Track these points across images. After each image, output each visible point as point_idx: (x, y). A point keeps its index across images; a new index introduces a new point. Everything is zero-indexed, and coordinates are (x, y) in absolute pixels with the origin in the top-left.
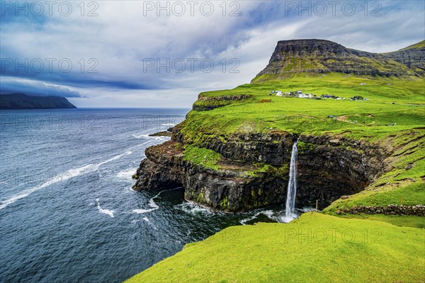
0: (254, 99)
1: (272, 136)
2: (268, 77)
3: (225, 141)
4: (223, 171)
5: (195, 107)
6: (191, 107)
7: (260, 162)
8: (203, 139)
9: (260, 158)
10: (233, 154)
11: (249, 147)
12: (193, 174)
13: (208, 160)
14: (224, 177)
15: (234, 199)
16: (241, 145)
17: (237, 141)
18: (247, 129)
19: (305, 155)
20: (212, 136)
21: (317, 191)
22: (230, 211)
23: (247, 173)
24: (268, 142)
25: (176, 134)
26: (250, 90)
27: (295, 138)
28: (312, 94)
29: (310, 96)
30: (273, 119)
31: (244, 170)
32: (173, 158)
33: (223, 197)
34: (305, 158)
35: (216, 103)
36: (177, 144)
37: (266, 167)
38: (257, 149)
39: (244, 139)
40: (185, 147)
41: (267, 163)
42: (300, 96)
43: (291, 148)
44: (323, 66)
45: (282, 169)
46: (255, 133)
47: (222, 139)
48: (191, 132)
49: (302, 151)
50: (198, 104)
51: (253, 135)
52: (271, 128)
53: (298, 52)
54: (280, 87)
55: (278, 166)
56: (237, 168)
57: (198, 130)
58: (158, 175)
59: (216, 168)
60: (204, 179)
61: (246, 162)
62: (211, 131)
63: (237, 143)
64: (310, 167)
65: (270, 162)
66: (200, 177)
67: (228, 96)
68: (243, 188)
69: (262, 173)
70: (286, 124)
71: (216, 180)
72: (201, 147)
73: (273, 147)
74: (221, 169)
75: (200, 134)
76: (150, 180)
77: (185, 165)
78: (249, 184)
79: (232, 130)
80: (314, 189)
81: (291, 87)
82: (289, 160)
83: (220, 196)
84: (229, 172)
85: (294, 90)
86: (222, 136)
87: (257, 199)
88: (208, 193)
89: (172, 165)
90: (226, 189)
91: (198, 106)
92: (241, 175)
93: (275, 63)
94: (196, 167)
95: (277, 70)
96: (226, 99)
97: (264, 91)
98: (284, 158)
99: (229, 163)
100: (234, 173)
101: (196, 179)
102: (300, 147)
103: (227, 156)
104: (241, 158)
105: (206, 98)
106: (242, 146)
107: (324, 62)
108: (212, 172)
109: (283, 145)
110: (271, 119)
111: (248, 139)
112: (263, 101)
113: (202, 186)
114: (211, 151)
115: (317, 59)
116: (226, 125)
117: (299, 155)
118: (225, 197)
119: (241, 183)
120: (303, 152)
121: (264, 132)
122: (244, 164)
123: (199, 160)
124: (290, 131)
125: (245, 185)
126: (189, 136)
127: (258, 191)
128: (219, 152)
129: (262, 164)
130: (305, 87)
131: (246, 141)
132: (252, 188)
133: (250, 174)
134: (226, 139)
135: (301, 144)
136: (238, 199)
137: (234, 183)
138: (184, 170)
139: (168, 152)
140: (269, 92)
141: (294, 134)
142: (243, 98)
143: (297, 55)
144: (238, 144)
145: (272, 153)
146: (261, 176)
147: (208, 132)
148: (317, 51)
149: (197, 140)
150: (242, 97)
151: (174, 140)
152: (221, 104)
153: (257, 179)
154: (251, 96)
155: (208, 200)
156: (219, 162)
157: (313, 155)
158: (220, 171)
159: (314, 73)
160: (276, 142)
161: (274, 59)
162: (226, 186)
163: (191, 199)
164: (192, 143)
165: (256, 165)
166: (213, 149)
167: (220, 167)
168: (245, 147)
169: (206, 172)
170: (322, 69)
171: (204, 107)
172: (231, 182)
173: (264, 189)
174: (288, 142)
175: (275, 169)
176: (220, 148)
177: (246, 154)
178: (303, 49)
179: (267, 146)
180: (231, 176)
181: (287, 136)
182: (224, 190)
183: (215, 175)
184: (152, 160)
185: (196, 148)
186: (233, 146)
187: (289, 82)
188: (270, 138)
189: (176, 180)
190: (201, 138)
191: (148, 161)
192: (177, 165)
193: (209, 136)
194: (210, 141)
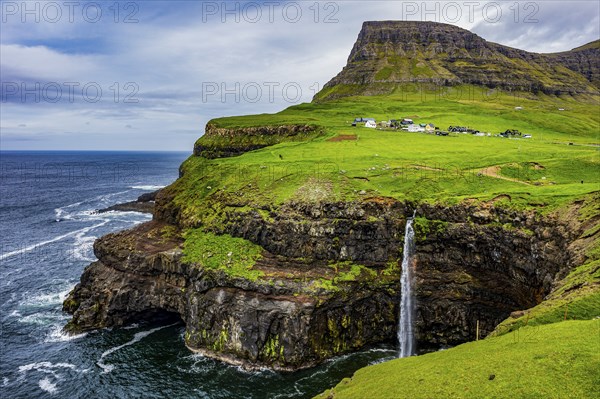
0: (322, 134)
1: (365, 207)
2: (347, 89)
3: (272, 220)
4: (270, 282)
5: (199, 149)
7: (342, 260)
8: (224, 217)
9: (343, 253)
10: (289, 245)
11: (322, 229)
12: (204, 292)
13: (242, 263)
14: (271, 294)
15: (293, 338)
16: (305, 226)
17: (296, 219)
18: (315, 194)
19: (431, 242)
20: (243, 210)
21: (453, 313)
22: (287, 364)
23: (317, 284)
24: (359, 218)
25: (166, 211)
26: (312, 116)
27: (408, 209)
28: (431, 126)
29: (429, 129)
30: (366, 174)
31: (312, 279)
32: (159, 259)
33: (270, 335)
34: (428, 248)
35: (245, 142)
36: (167, 229)
37: (356, 269)
38: (337, 234)
39: (309, 214)
40: (184, 235)
41: (357, 261)
42: (411, 128)
43: (401, 230)
44: (448, 72)
45: (386, 272)
46: (331, 202)
47: (264, 215)
48: (198, 202)
49: (423, 235)
50: (208, 142)
51: (327, 205)
52: (363, 192)
53: (401, 44)
54: (372, 110)
55: (379, 267)
56: (298, 274)
57: (213, 197)
58: (126, 298)
59: (253, 276)
60: (228, 301)
61: (318, 261)
62: (243, 199)
63: (296, 223)
64: (439, 266)
65: (363, 259)
66: (220, 296)
67: (270, 128)
68: (312, 315)
69: (349, 282)
70: (392, 183)
71: (255, 302)
72: (219, 234)
73: (369, 229)
74: (264, 278)
75: (217, 206)
76: (107, 309)
77: (188, 274)
78: (322, 306)
79: (285, 195)
80: (447, 310)
81: (391, 110)
82: (400, 255)
83: (263, 336)
84: (281, 283)
85: (398, 116)
86: (265, 208)
87: (339, 336)
88: (237, 331)
89: (156, 272)
90: (277, 320)
91: (205, 148)
92: (307, 289)
93: (358, 64)
94: (211, 275)
95: (363, 77)
96: (265, 132)
97: (340, 117)
98: (389, 250)
99: (280, 266)
100: (291, 285)
101: (212, 302)
102: (419, 228)
103: (273, 251)
104: (306, 254)
105: (223, 130)
106: (307, 228)
107: (449, 65)
108: (245, 286)
109: (388, 224)
110: (362, 174)
111: (318, 213)
112: (341, 138)
113: (226, 315)
114: (242, 241)
115: (436, 58)
116: (273, 187)
117: (418, 243)
118: (274, 335)
119: (307, 304)
120: (425, 238)
121: (349, 199)
122: (312, 265)
123: (215, 261)
124: (400, 197)
125: (315, 309)
126: (192, 211)
127: (341, 321)
128: (258, 242)
129: (346, 263)
130: (419, 111)
131: (315, 218)
132: (330, 313)
133: (324, 286)
134: (273, 215)
135: (422, 221)
136: (300, 340)
137: (293, 306)
138: (183, 283)
139: (148, 246)
140: (349, 120)
141: (407, 203)
142: (298, 132)
143: (401, 51)
144: (299, 224)
145: (365, 241)
146: (347, 289)
147: (236, 202)
148: (436, 45)
149: (209, 220)
150: (297, 130)
151: (159, 220)
152: (255, 143)
153: (337, 295)
154: (316, 127)
155: (239, 345)
156: (260, 264)
157: (446, 242)
158: (263, 282)
160: (373, 219)
161: (357, 56)
162: (276, 315)
163: (202, 345)
164: (200, 225)
165: (335, 266)
166: (246, 236)
167: (262, 274)
168: (313, 230)
169: (230, 285)
170: (448, 77)
171: (219, 148)
172: (286, 304)
173: (354, 314)
174: (396, 219)
175: (373, 273)
176: (260, 235)
177: (314, 244)
178: (410, 38)
179: (355, 228)
180: (286, 293)
181: (393, 207)
182: (272, 321)
183: (252, 291)
184: (109, 265)
185: (209, 235)
186: (288, 229)
187: (388, 101)
188: (362, 212)
189: (166, 306)
190: (220, 214)
191: (101, 267)
192: (170, 274)
193: (238, 210)
194: (239, 221)
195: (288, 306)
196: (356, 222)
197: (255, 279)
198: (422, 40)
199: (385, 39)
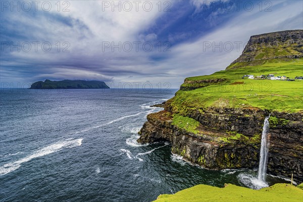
0: (228, 82)
1: (244, 111)
2: (241, 64)
3: (204, 113)
4: (201, 135)
5: (182, 88)
6: (179, 88)
7: (232, 131)
8: (186, 111)
9: (233, 128)
10: (210, 122)
11: (223, 118)
12: (178, 135)
13: (191, 127)
14: (201, 140)
15: (210, 158)
16: (216, 116)
17: (213, 113)
18: (221, 104)
19: (278, 128)
20: (193, 109)
21: (291, 163)
22: (206, 167)
23: (220, 139)
24: (241, 115)
25: (168, 107)
26: (224, 75)
27: (266, 113)
28: (284, 77)
29: (283, 78)
30: (245, 97)
31: (218, 136)
32: (165, 123)
33: (200, 155)
34: (277, 131)
35: (197, 85)
36: (168, 113)
37: (239, 135)
38: (230, 120)
39: (218, 112)
40: (173, 116)
41: (239, 132)
42: (272, 78)
43: (262, 121)
44: (297, 52)
45: (253, 138)
46: (228, 108)
47: (201, 111)
48: (178, 105)
49: (274, 125)
50: (184, 85)
51: (226, 109)
52: (243, 104)
53: (270, 43)
54: (253, 72)
55: (250, 136)
56: (213, 134)
57: (183, 104)
58: (155, 133)
59: (196, 132)
60: (186, 139)
61: (221, 130)
62: (193, 105)
63: (213, 115)
64: (283, 140)
65: (242, 132)
66: (183, 138)
67: (207, 80)
68: (218, 150)
69: (235, 140)
70: (258, 101)
71: (195, 142)
72: (184, 116)
73: (245, 119)
74: (200, 133)
75: (184, 107)
76: (149, 136)
77: (173, 128)
78: (222, 147)
79: (209, 104)
80: (288, 161)
81: (263, 71)
82: (261, 132)
83: (198, 154)
84: (206, 136)
85: (266, 73)
86: (201, 109)
87: (230, 161)
88: (189, 151)
89: (164, 127)
90: (203, 149)
91: (184, 87)
92: (216, 140)
93: (247, 54)
94: (181, 130)
95: (249, 59)
96: (205, 82)
97: (237, 75)
98: (255, 130)
99: (206, 130)
100: (209, 137)
101: (181, 139)
102: (272, 121)
103: (204, 124)
104: (216, 127)
105: (190, 81)
106: (217, 118)
107: (298, 48)
108: (192, 135)
109: (255, 119)
110: (243, 97)
111: (222, 112)
112: (236, 83)
113: (185, 144)
114: (192, 119)
115: (290, 46)
116: (205, 101)
117: (271, 128)
118: (202, 155)
119: (216, 146)
120: (275, 126)
121: (236, 107)
122: (219, 131)
123: (182, 125)
124: (262, 107)
125: (219, 148)
126: (176, 108)
127: (231, 154)
128: (198, 120)
129: (234, 132)
130: (278, 71)
131: (220, 113)
132: (226, 151)
133: (223, 140)
134: (204, 111)
135: (274, 119)
136: (212, 159)
137: (210, 145)
138: (172, 131)
139: (162, 118)
140: (241, 76)
141: (266, 110)
142: (219, 82)
143: (269, 45)
144: (214, 115)
145: (243, 124)
146: (234, 143)
147: (191, 106)
148: (291, 40)
149: (181, 111)
150: (218, 81)
151: (166, 110)
152: (201, 85)
153: (229, 144)
154: (226, 79)
155: (189, 156)
156: (198, 128)
157: (287, 129)
158: (199, 135)
159: (286, 58)
160: (247, 116)
161: (247, 50)
162: (203, 147)
163: (177, 153)
164: (179, 113)
165: (229, 133)
166: (194, 118)
167: (199, 132)
168: (220, 118)
169: (187, 134)
170: (296, 55)
171: (188, 87)
172: (207, 144)
173: (236, 153)
174: (260, 116)
175: (247, 138)
176: (199, 118)
177: (220, 123)
178: (275, 39)
179: (239, 119)
180: (207, 140)
181: (258, 112)
182: (202, 150)
183: (194, 137)
184: (151, 123)
185: (181, 116)
186: (210, 117)
187: (261, 67)
188: (242, 113)
189: (166, 138)
190: (185, 110)
191: (148, 123)
192: (168, 128)
193: (191, 109)
194: (192, 112)
195: (208, 145)
196: (239, 116)
197: (196, 133)
198: (282, 39)
199: (261, 42)
